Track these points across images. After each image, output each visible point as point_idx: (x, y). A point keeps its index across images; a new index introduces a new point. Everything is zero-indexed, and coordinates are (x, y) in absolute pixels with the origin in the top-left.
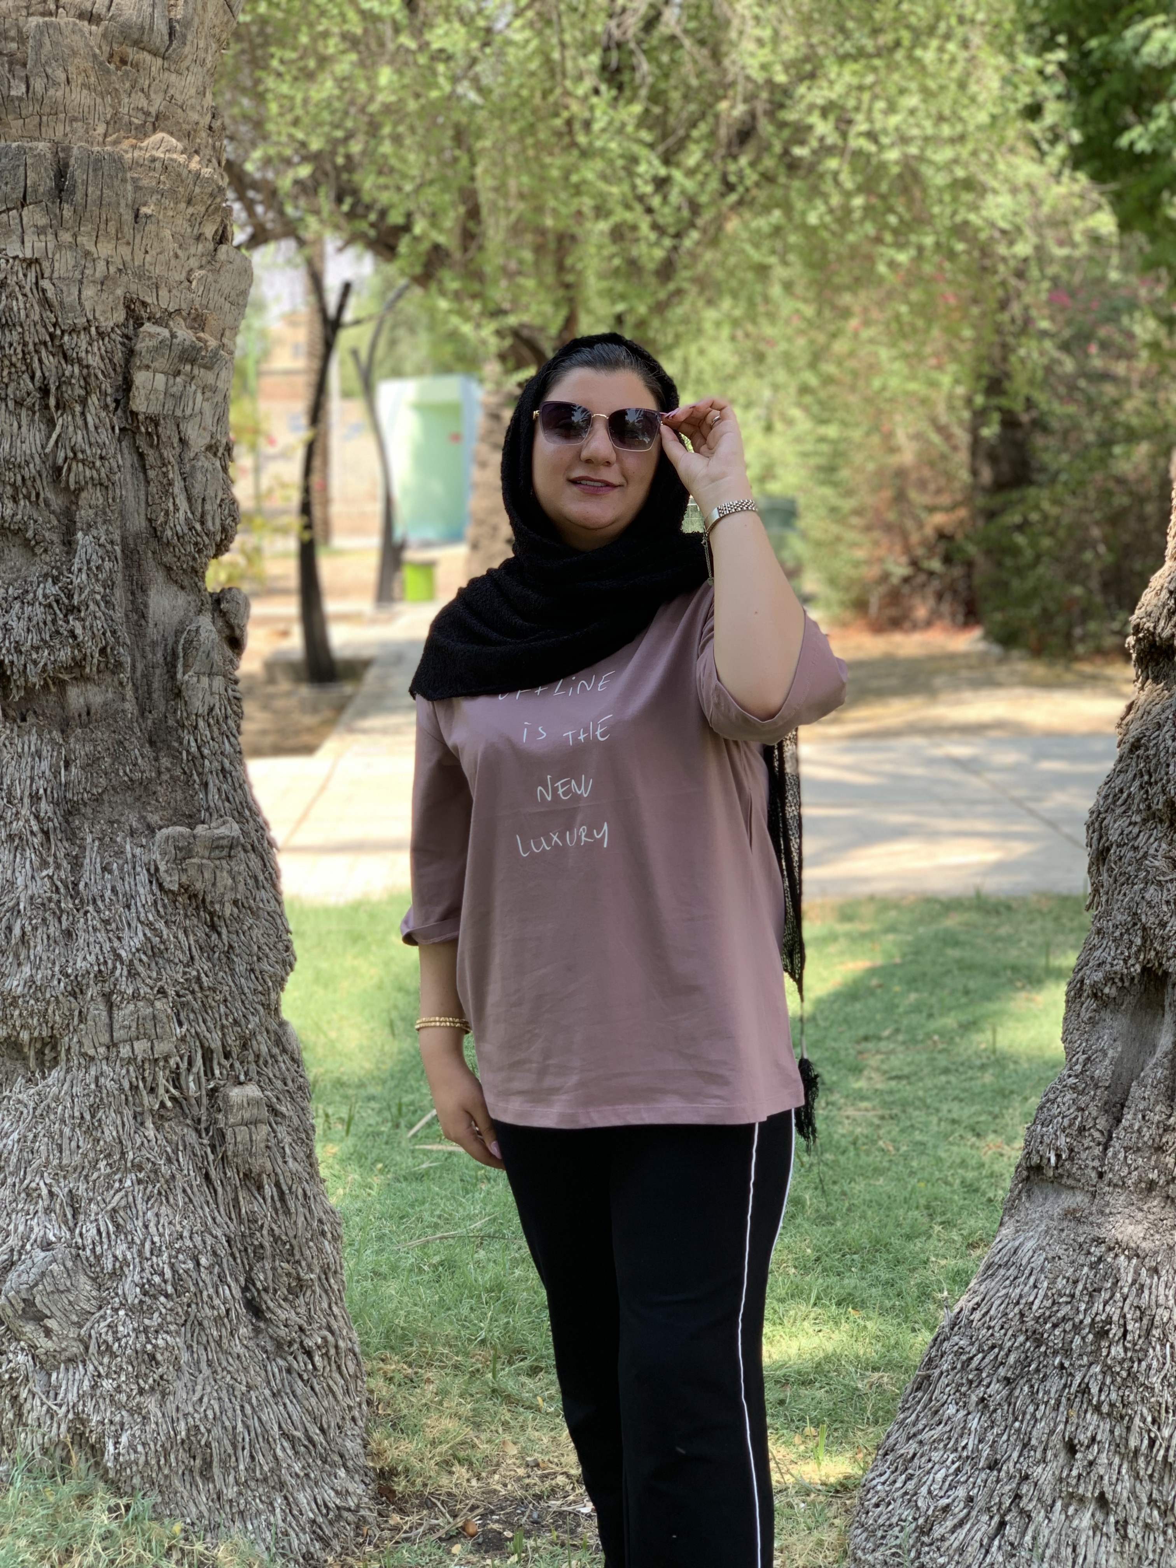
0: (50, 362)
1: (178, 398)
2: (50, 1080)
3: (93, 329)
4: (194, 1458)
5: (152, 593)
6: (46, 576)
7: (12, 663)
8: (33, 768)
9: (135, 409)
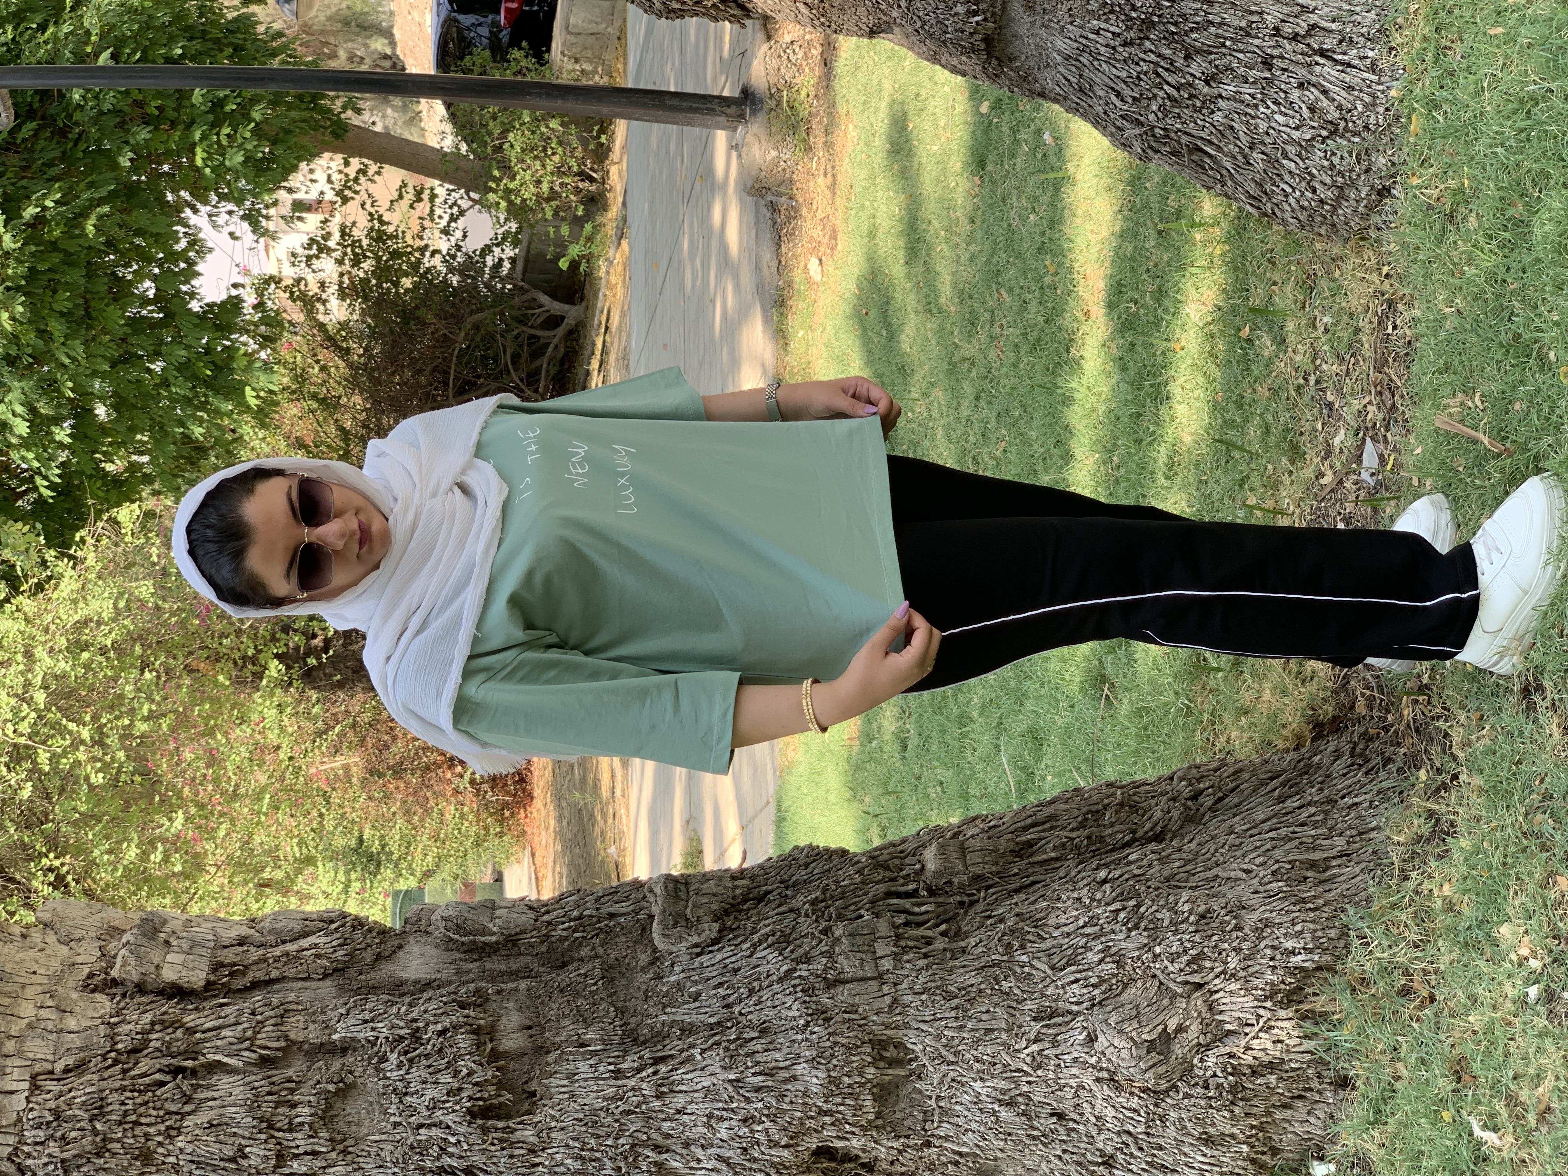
0: (144, 1065)
1: (194, 944)
2: (918, 1048)
3: (112, 1020)
4: (1306, 878)
5: (405, 975)
6: (378, 1070)
7: (470, 1098)
8: (586, 1080)
9: (202, 983)
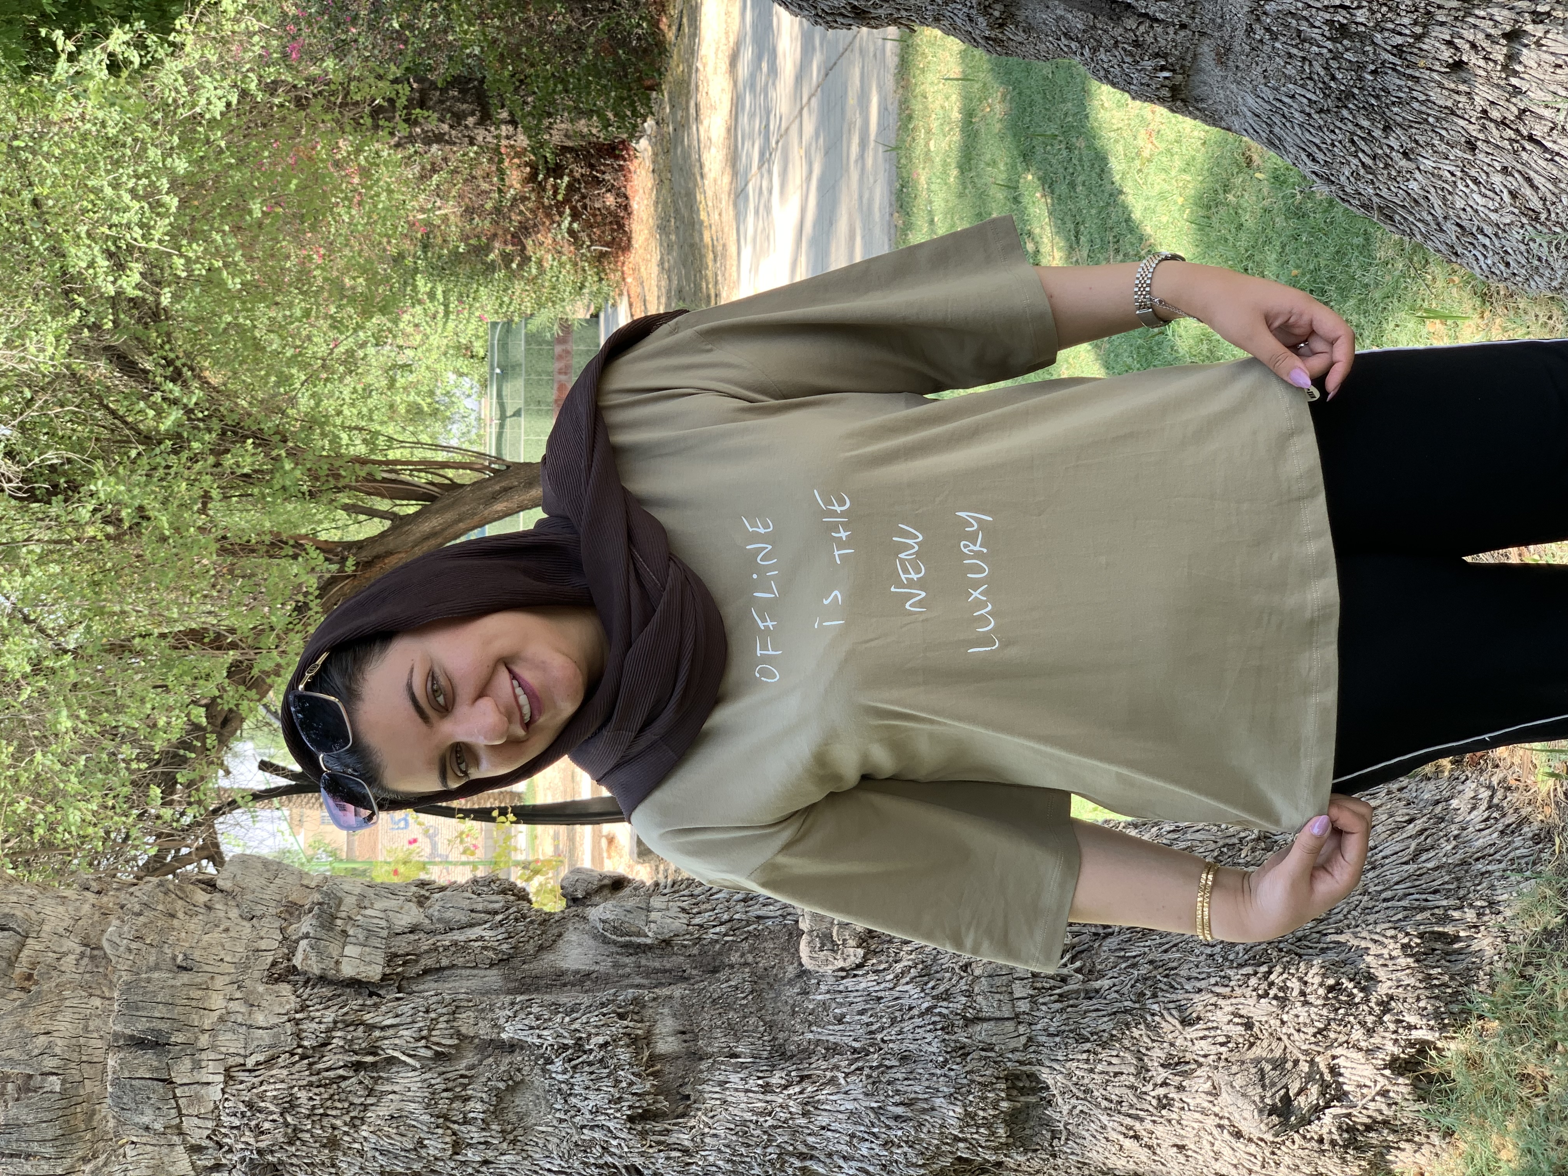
0: (330, 1059)
1: (370, 933)
2: (1050, 1082)
3: (298, 1016)
4: (1434, 950)
5: (564, 965)
6: (544, 1070)
7: (630, 1107)
8: (736, 1090)
9: (379, 977)
